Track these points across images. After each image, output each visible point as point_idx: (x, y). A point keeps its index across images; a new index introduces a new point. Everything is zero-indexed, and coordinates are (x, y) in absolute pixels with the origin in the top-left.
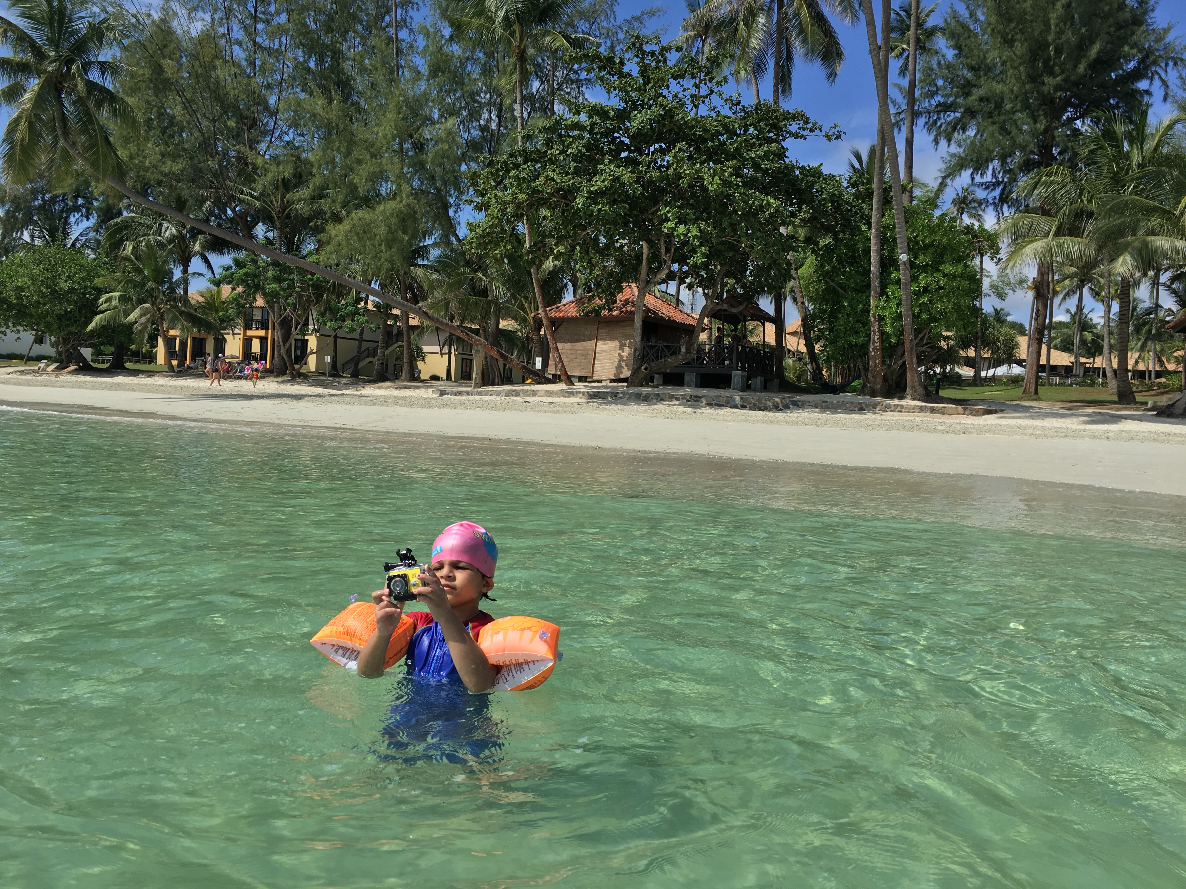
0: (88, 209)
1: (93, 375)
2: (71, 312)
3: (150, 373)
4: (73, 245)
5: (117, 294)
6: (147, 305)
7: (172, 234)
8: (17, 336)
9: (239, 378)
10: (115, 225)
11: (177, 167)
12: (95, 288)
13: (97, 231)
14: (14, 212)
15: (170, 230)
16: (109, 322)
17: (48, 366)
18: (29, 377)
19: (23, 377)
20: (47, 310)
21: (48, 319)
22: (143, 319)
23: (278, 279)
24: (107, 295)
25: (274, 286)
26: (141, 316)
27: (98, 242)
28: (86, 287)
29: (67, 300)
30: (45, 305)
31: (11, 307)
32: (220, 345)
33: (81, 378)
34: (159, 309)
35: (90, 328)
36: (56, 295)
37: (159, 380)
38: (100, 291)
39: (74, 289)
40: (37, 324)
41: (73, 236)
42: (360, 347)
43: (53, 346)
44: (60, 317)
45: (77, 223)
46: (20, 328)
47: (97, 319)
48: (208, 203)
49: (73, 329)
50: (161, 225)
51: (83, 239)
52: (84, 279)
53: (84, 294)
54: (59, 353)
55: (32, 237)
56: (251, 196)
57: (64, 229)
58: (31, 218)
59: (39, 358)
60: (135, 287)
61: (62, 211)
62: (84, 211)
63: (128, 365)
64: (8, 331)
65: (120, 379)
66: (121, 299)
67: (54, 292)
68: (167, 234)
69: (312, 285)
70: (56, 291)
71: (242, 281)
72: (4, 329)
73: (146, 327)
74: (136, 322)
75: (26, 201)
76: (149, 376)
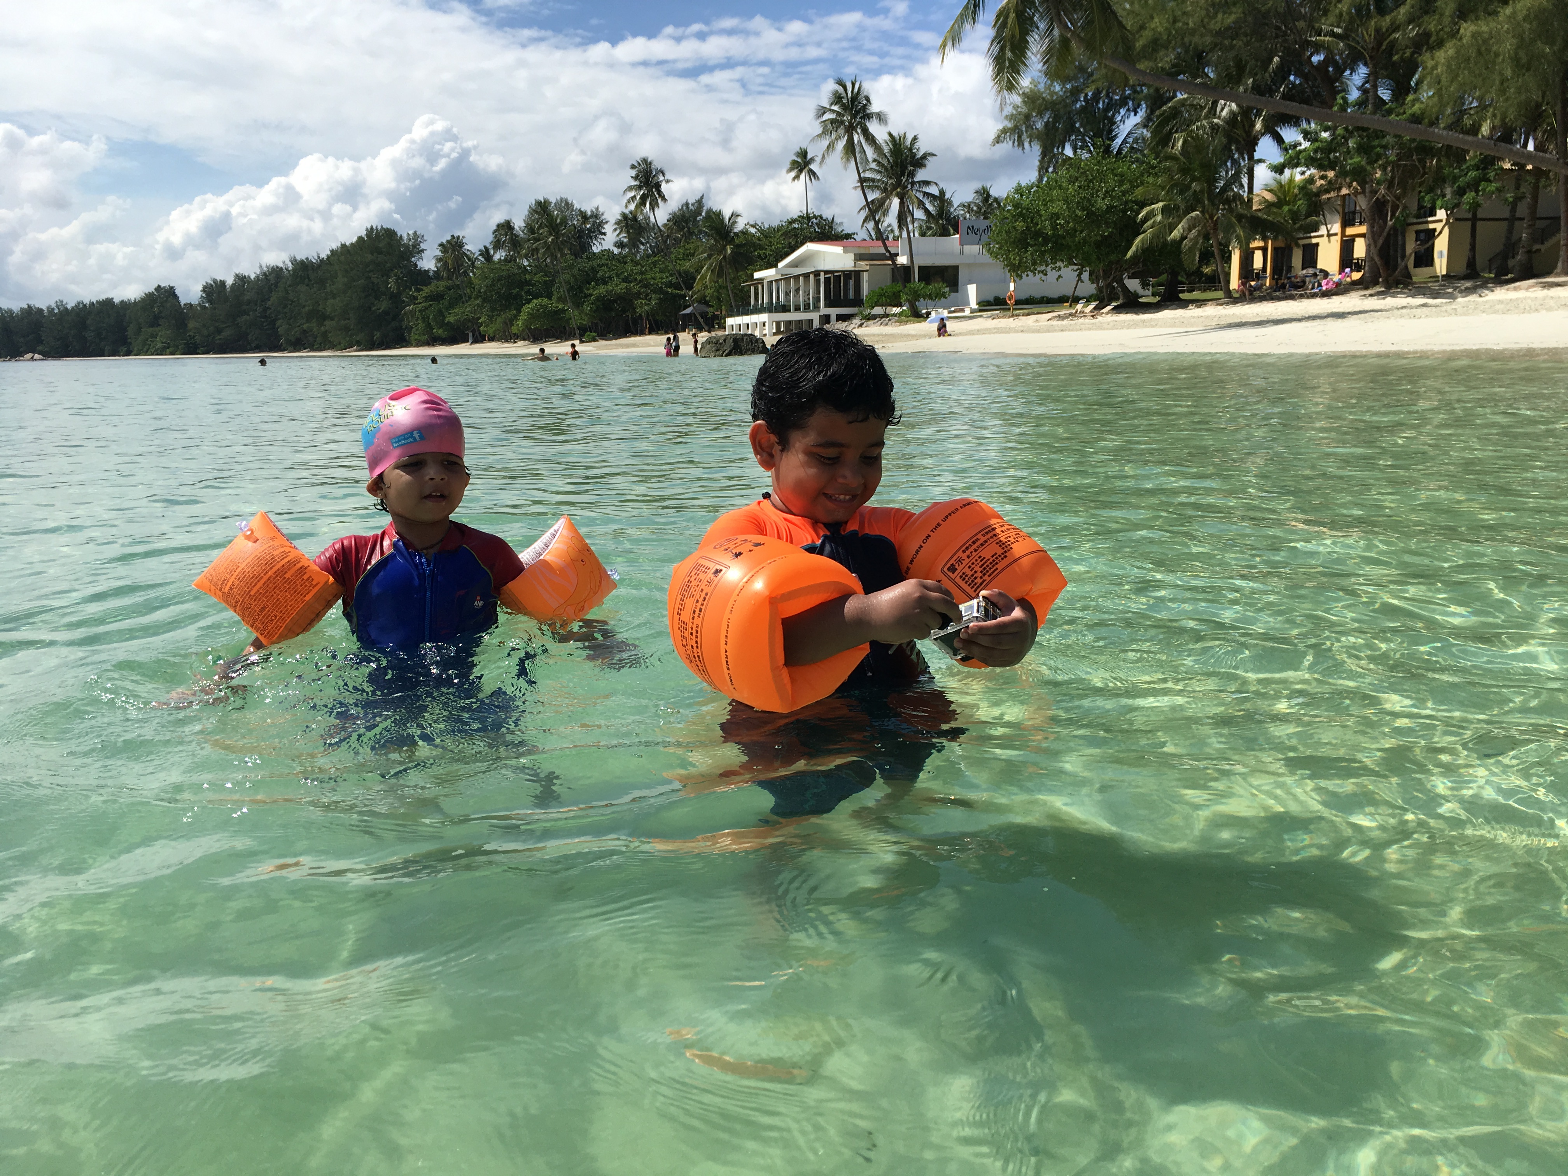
0: (1133, 100)
1: (1136, 313)
2: (1110, 236)
3: (1200, 303)
4: (1120, 150)
5: (1161, 204)
6: (1194, 214)
7: (1231, 112)
8: (1058, 274)
9: (1314, 296)
10: (1161, 115)
11: (1230, 19)
12: (1136, 202)
13: (1145, 126)
14: (1055, 122)
15: (1227, 108)
16: (1151, 242)
17: (1085, 306)
18: (1065, 322)
19: (1060, 323)
20: (1084, 238)
21: (1086, 249)
22: (1194, 233)
23: (1362, 149)
24: (1148, 208)
25: (1357, 159)
26: (1190, 230)
27: (1144, 139)
28: (1126, 202)
29: (1107, 223)
30: (1081, 232)
31: (1046, 240)
32: (1310, 255)
33: (1123, 317)
34: (1211, 217)
35: (1130, 253)
36: (1093, 218)
37: (1210, 310)
38: (1143, 205)
39: (1113, 207)
40: (1076, 257)
41: (1118, 141)
42: (1510, 230)
43: (1092, 280)
44: (1098, 245)
45: (1123, 121)
46: (1059, 264)
47: (1138, 240)
48: (1276, 59)
49: (1113, 257)
50: (1215, 103)
51: (1131, 140)
52: (1124, 193)
53: (1124, 211)
54: (1100, 289)
55: (1075, 149)
56: (1333, 34)
57: (1111, 131)
58: (1073, 125)
59: (1076, 300)
60: (1181, 192)
61: (1107, 109)
62: (1130, 103)
63: (1181, 296)
64: (1049, 269)
65: (1167, 314)
66: (1164, 210)
67: (1090, 214)
68: (1224, 113)
69: (1416, 148)
70: (1093, 213)
71: (1311, 162)
72: (1043, 268)
73: (1197, 243)
74: (1183, 238)
75: (1066, 106)
76: (1199, 307)
